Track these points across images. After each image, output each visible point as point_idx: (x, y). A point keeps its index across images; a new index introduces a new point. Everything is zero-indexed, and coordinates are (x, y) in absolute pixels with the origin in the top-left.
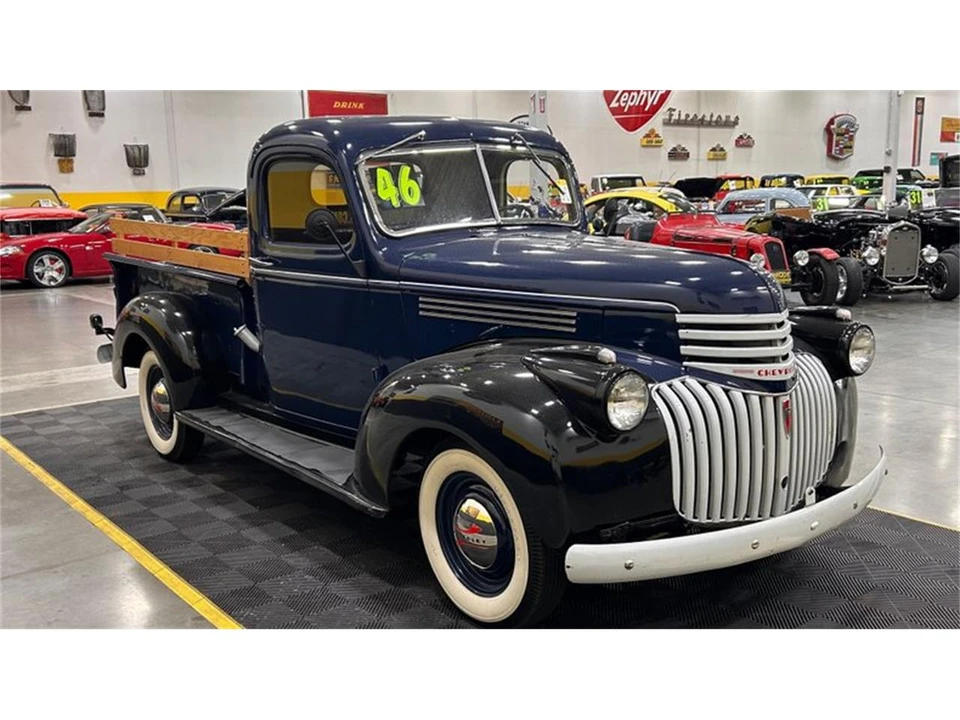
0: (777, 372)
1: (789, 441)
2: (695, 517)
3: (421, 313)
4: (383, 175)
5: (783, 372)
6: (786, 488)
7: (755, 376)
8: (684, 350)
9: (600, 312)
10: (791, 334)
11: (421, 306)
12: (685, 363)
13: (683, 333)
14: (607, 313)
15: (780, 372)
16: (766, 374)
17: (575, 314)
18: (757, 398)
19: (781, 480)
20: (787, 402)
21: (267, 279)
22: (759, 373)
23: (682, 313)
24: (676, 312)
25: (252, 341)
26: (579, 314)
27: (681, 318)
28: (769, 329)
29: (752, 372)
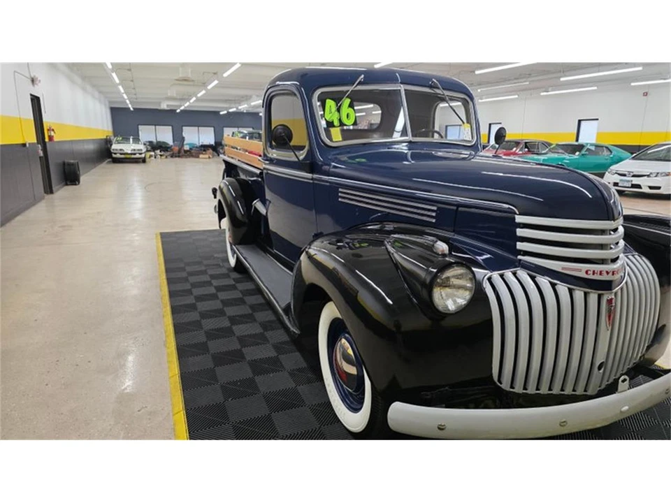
0: (605, 273)
1: (609, 332)
2: (512, 387)
3: (340, 199)
4: (330, 103)
5: (611, 273)
6: (601, 371)
7: (583, 275)
8: (520, 246)
9: (455, 208)
10: (624, 239)
11: (340, 194)
12: (519, 257)
13: (520, 232)
14: (460, 209)
15: (608, 273)
16: (593, 274)
17: (435, 208)
18: (583, 294)
19: (597, 364)
20: (612, 299)
21: (269, 172)
22: (587, 272)
23: (520, 214)
24: (516, 214)
25: (262, 210)
26: (438, 208)
27: (519, 219)
28: (602, 235)
29: (580, 270)
